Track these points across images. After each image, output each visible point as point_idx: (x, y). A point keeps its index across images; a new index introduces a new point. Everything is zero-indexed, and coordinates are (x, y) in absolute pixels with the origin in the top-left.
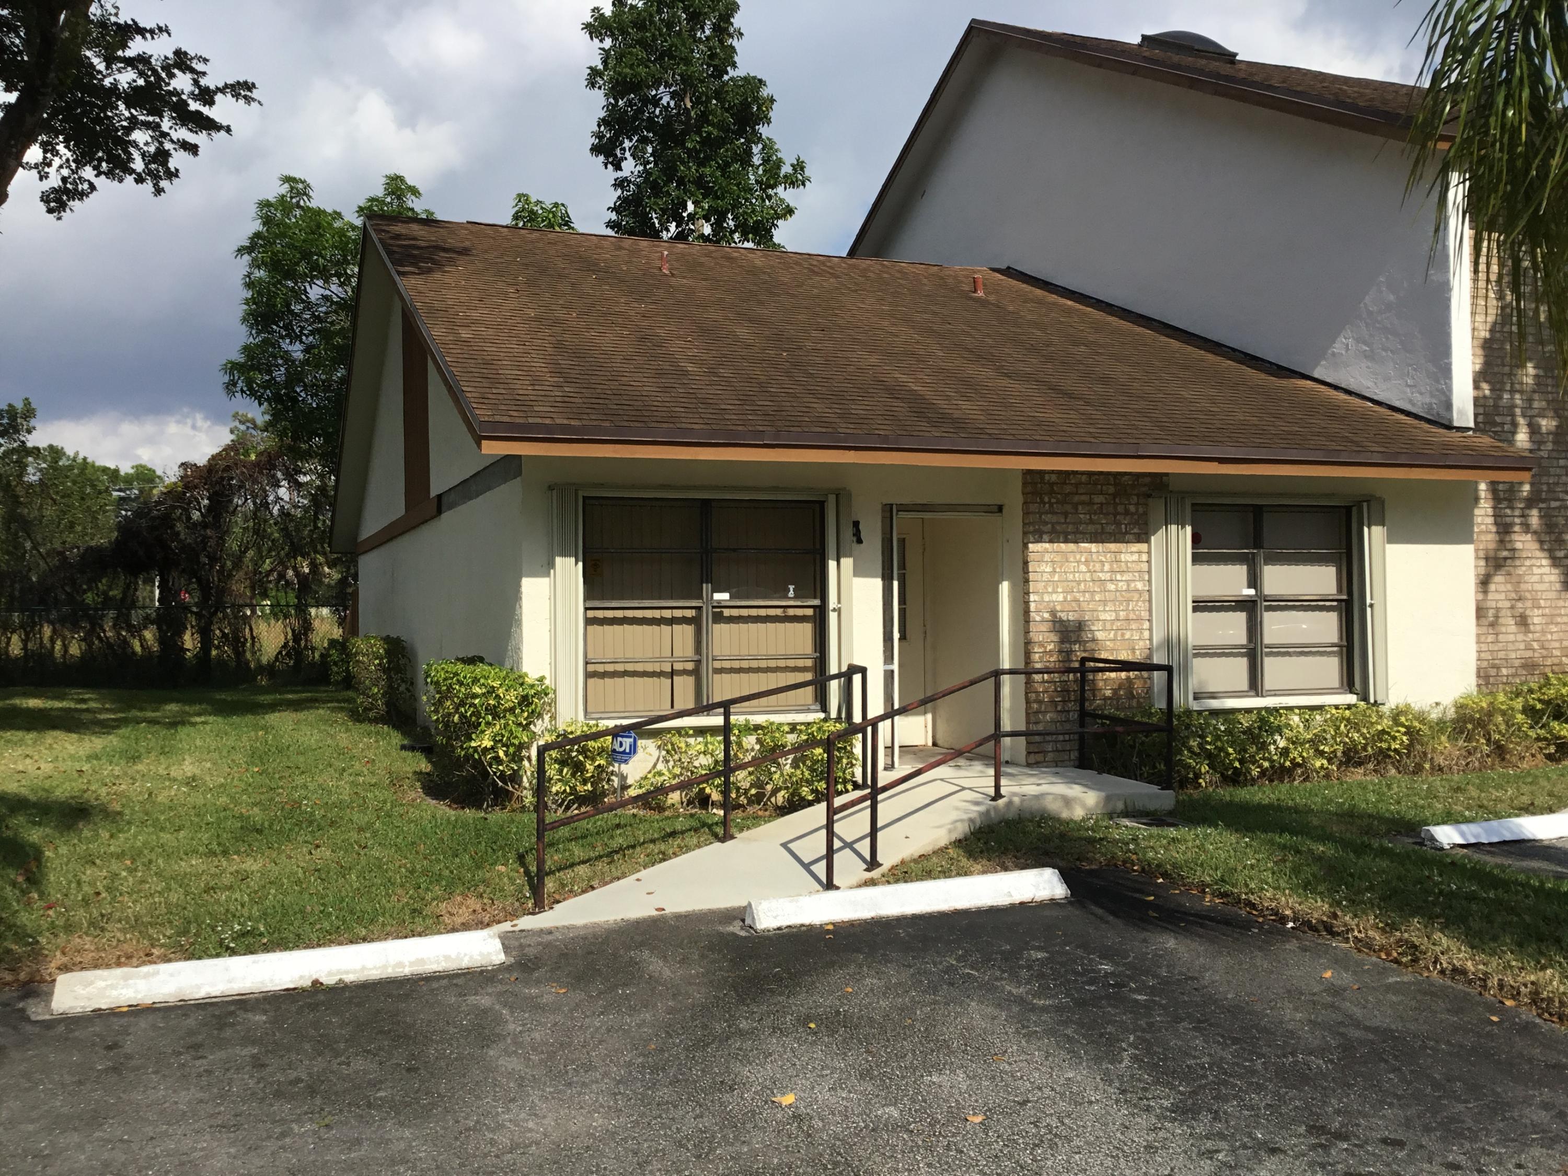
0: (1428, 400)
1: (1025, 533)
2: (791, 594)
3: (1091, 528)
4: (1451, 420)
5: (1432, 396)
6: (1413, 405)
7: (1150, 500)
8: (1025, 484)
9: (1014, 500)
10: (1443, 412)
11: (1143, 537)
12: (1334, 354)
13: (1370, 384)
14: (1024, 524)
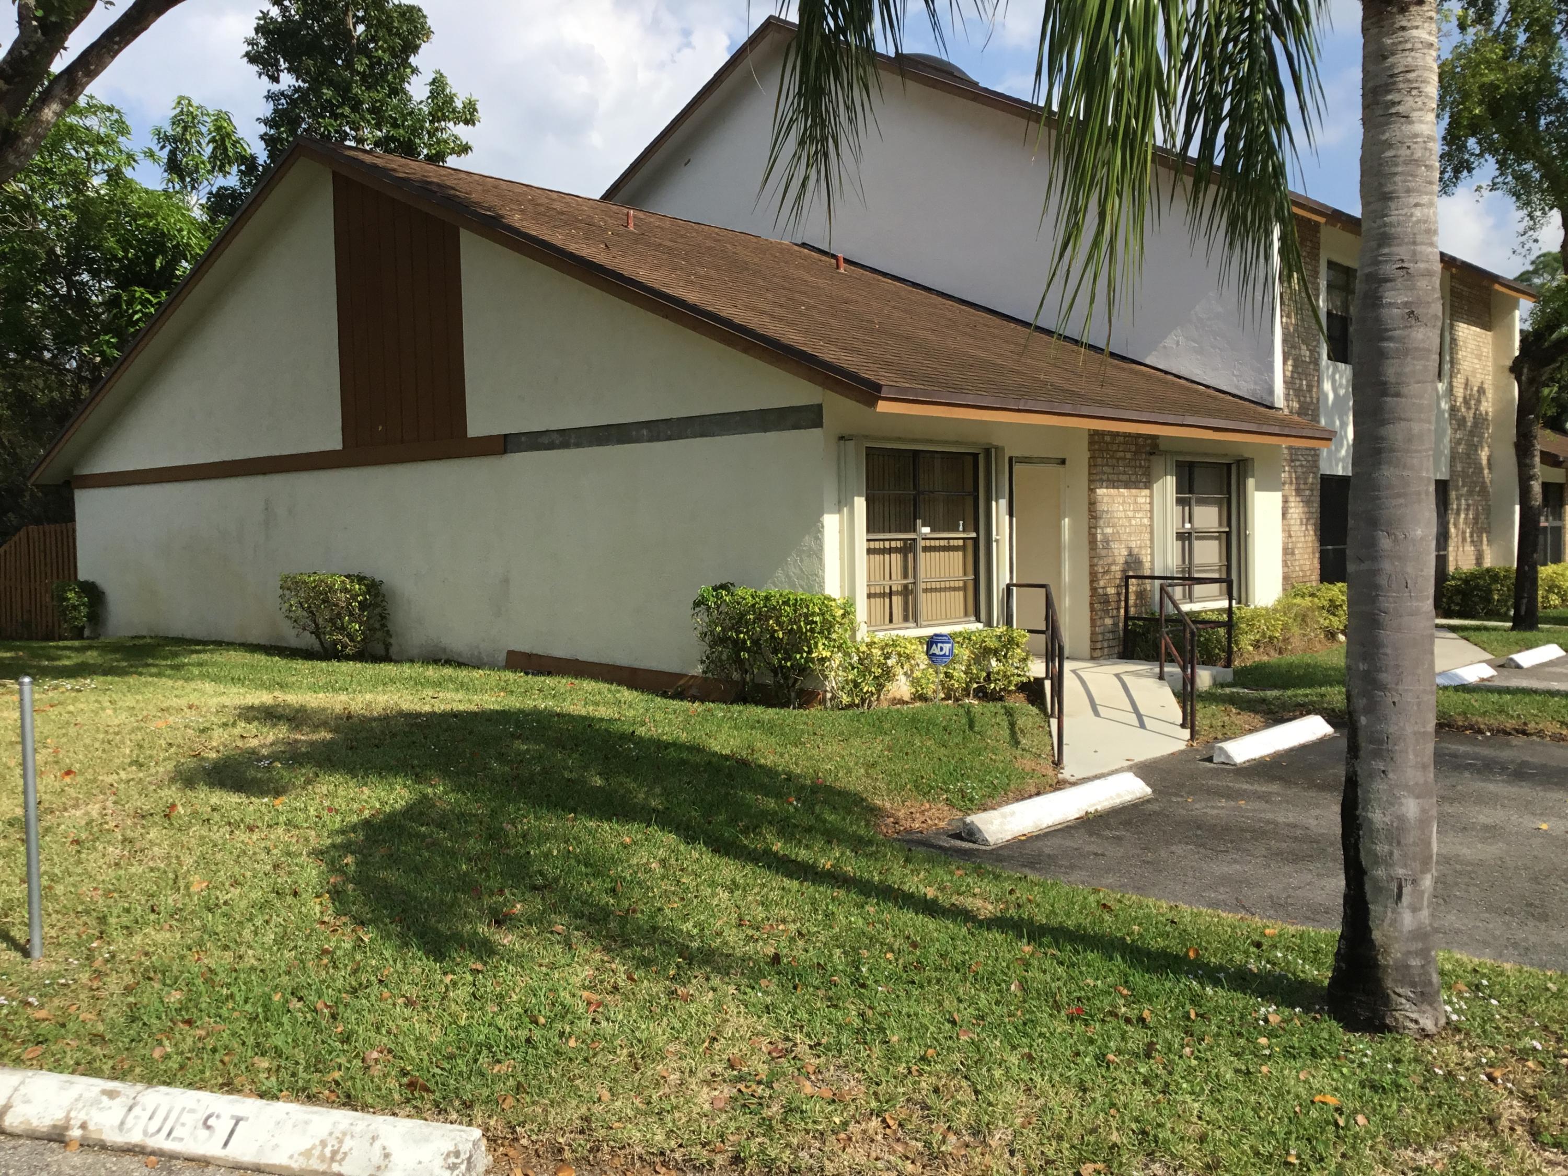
0: (1252, 387)
1: (1091, 481)
2: (961, 528)
3: (1124, 478)
4: (1273, 402)
5: (1256, 383)
6: (1239, 389)
7: (1152, 457)
8: (1091, 443)
9: (1080, 456)
10: (1265, 396)
11: (1148, 485)
12: (1165, 347)
13: (1199, 372)
14: (1090, 474)
